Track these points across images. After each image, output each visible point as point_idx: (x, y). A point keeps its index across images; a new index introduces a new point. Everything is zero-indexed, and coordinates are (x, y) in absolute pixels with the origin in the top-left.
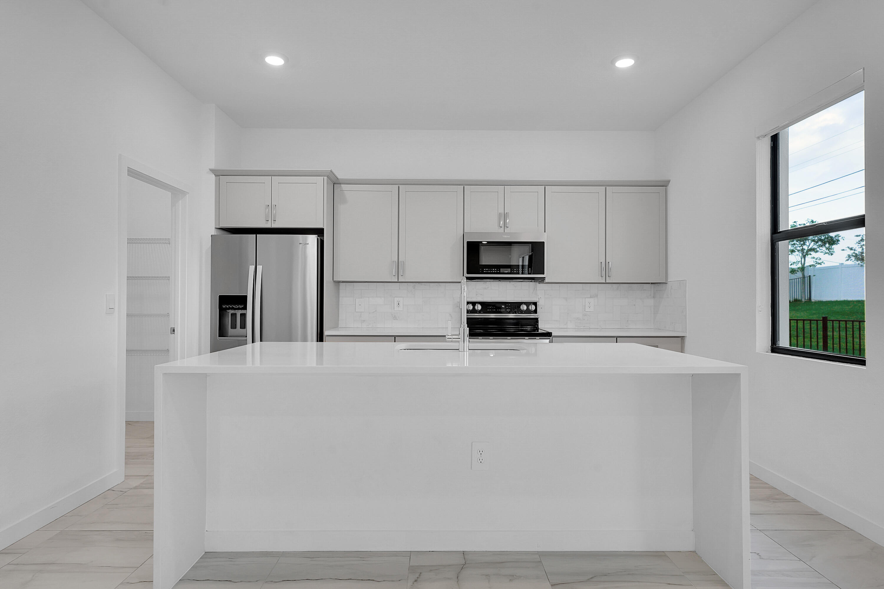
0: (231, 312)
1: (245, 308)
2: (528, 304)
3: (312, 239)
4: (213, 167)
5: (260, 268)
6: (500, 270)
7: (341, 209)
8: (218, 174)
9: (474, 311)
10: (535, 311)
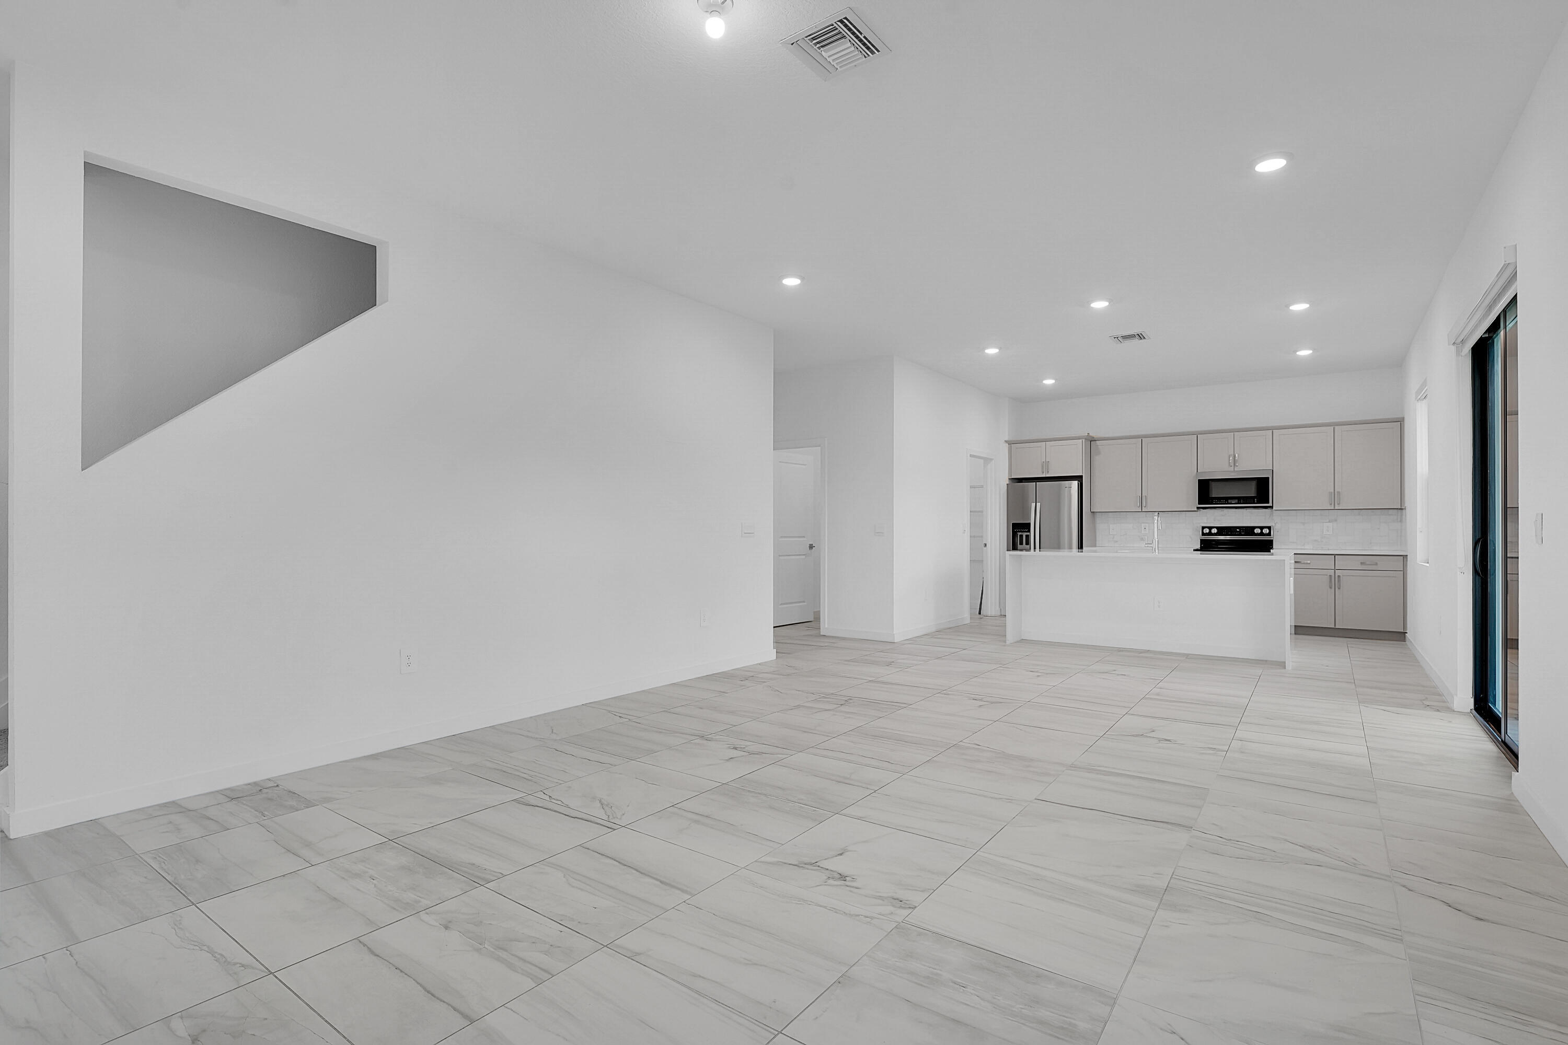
0: (1019, 534)
1: (1029, 531)
2: (1262, 528)
3: (1075, 484)
4: (1007, 439)
5: (1038, 505)
6: (1228, 501)
7: (1097, 459)
8: (1010, 443)
9: (1210, 534)
10: (1269, 534)
